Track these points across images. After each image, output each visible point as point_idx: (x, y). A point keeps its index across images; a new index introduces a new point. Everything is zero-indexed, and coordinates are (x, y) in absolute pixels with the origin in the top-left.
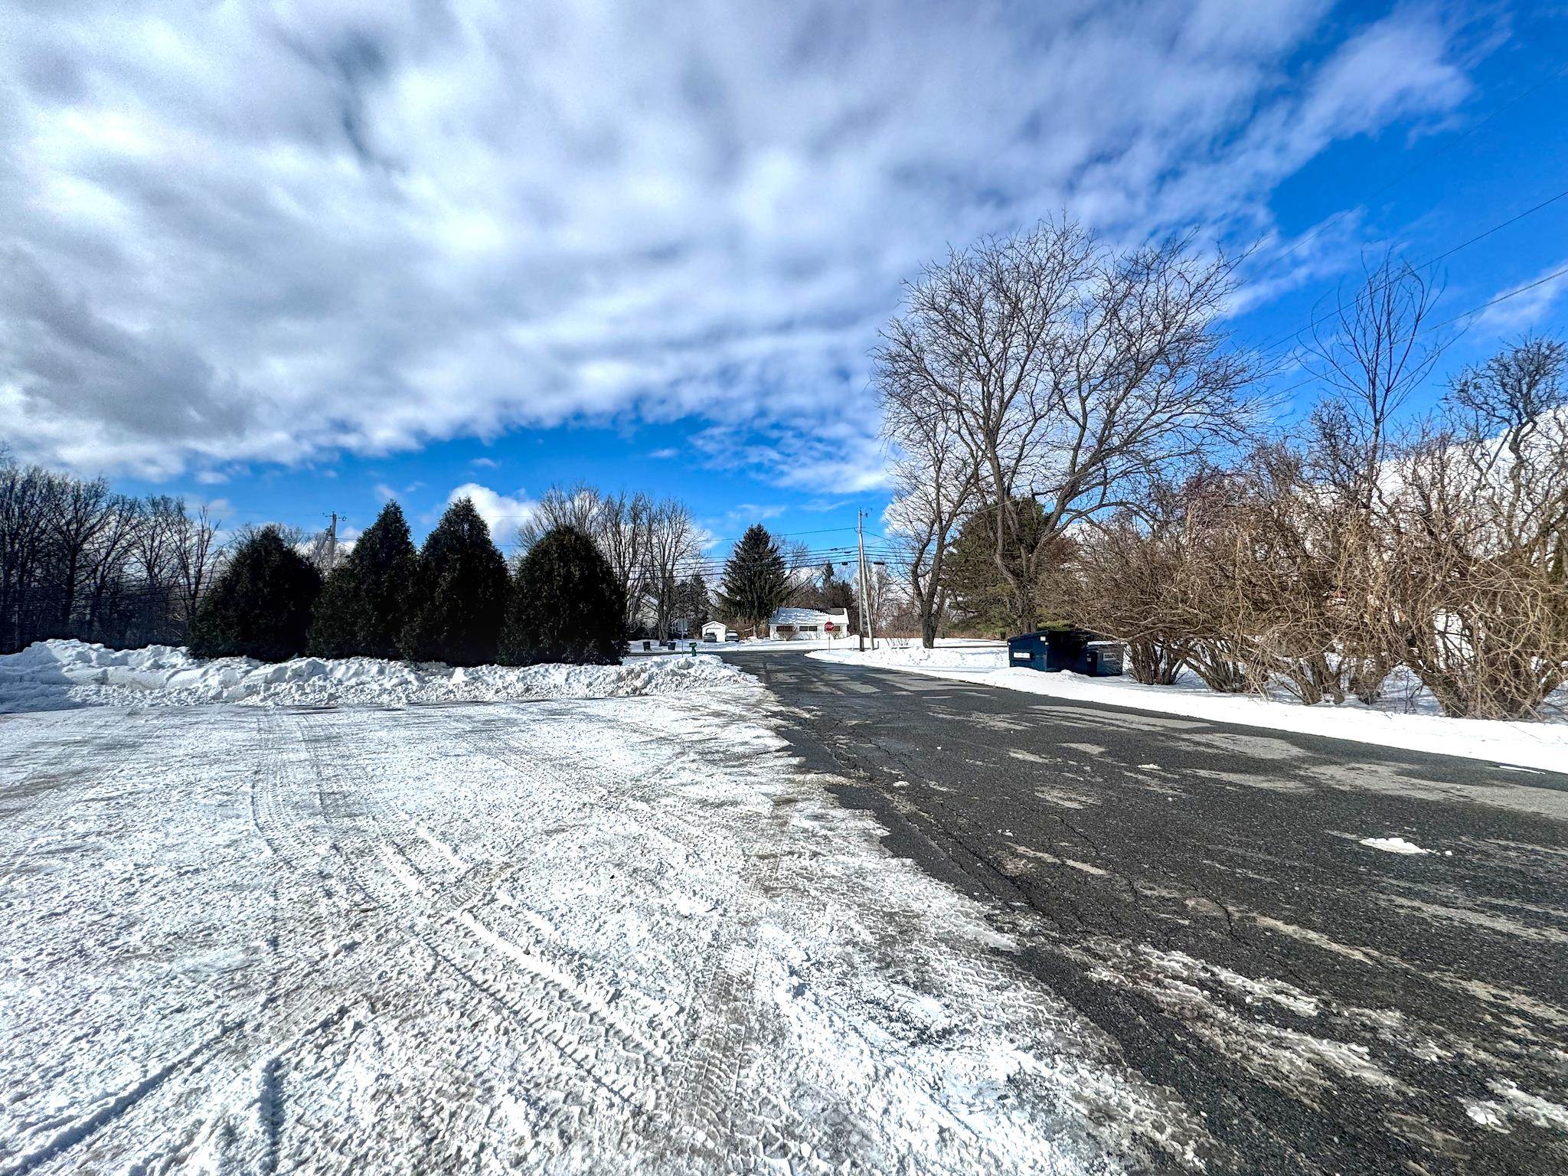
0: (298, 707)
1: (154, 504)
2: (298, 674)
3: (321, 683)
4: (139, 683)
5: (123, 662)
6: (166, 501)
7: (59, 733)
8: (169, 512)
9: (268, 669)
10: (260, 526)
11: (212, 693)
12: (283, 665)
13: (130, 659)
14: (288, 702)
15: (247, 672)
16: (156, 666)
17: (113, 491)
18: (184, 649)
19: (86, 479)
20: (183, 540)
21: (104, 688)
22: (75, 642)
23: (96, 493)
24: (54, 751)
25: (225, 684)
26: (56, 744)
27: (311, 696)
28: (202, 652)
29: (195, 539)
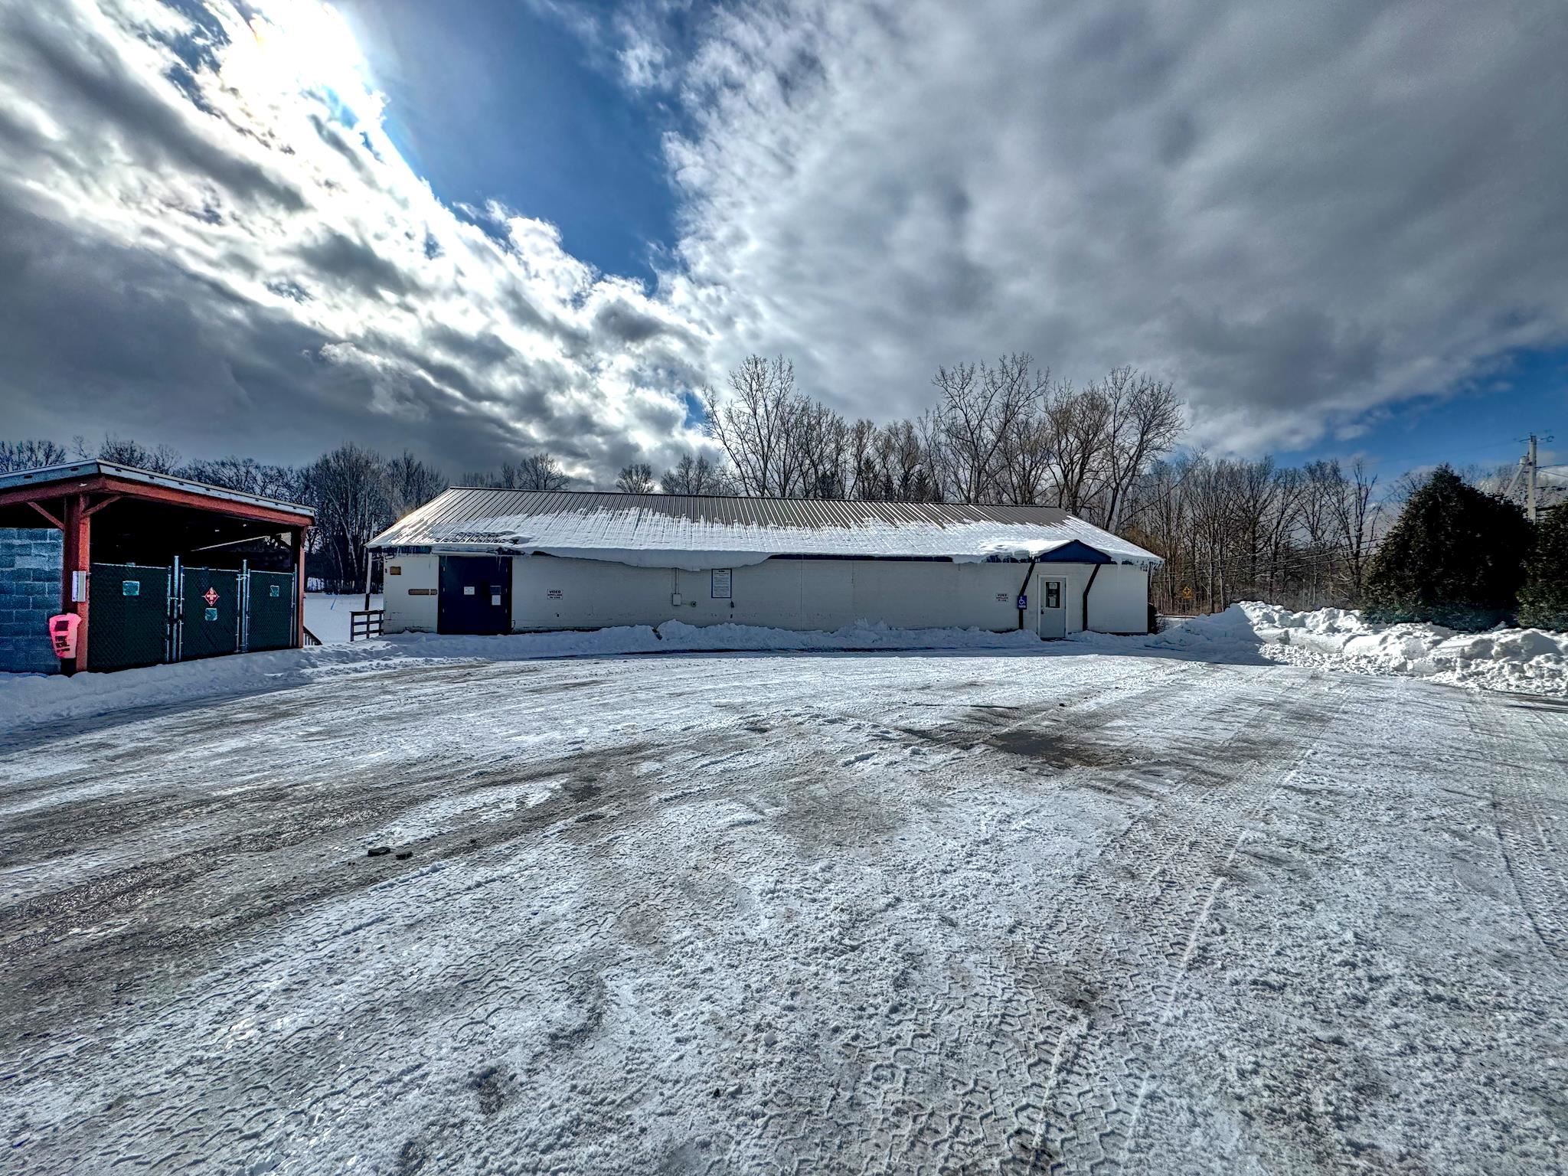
0: (1520, 696)
1: (1311, 471)
2: (1509, 651)
3: (1551, 665)
4: (1317, 645)
5: (1301, 623)
6: (1321, 465)
7: (1255, 690)
8: (1326, 476)
9: (1464, 641)
11: (1394, 663)
12: (1486, 636)
13: (1308, 621)
14: (1500, 686)
15: (1435, 643)
16: (1333, 630)
18: (1357, 613)
19: (1255, 461)
20: (1341, 501)
21: (1287, 648)
22: (1260, 604)
24: (1254, 711)
25: (1409, 654)
26: (1254, 702)
27: (1536, 682)
28: (1376, 618)
29: (1352, 498)
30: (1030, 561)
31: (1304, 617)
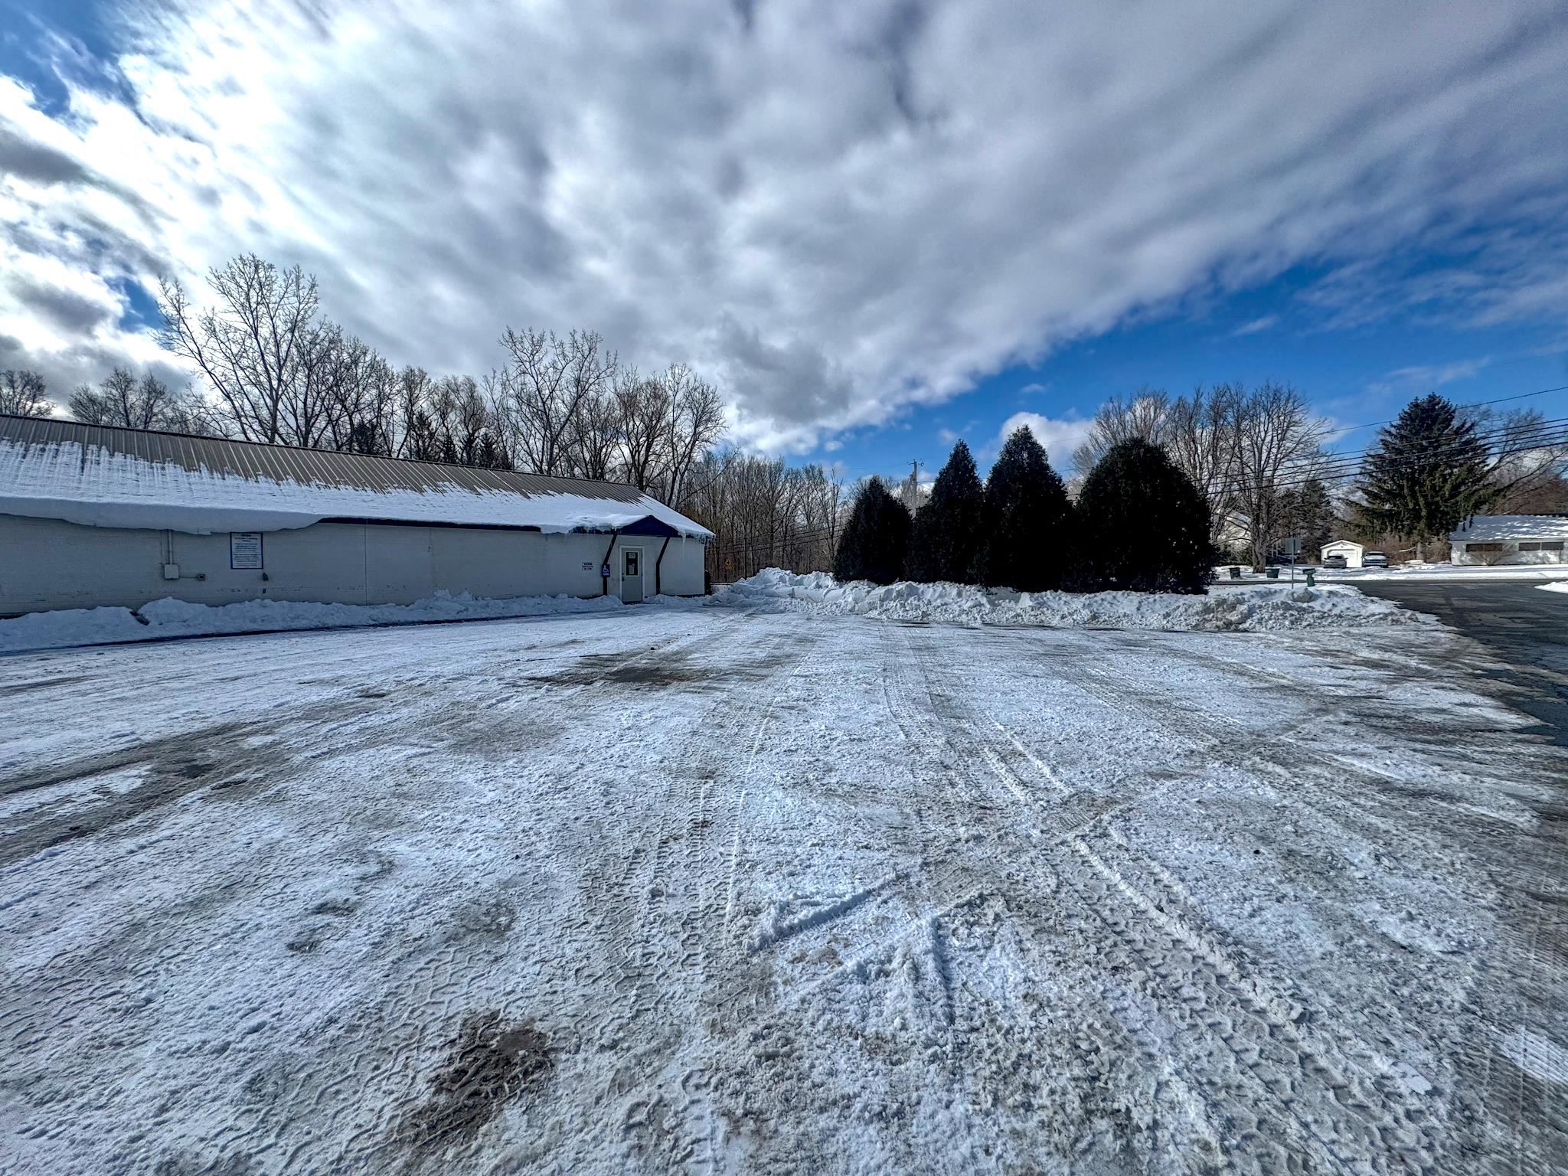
0: (903, 621)
1: (807, 472)
2: (900, 594)
3: (916, 602)
4: (810, 598)
5: (800, 583)
6: (813, 468)
7: (776, 629)
8: (815, 477)
9: (881, 590)
10: (868, 478)
11: (849, 607)
12: (890, 587)
13: (805, 581)
14: (895, 617)
15: (869, 592)
16: (818, 586)
17: (787, 466)
18: (831, 574)
19: (773, 460)
20: (824, 496)
21: (794, 600)
22: (778, 569)
23: (779, 468)
24: (777, 640)
25: (856, 601)
26: (776, 636)
27: (910, 613)
28: (843, 576)
29: (830, 494)
30: (614, 533)
31: (802, 579)
